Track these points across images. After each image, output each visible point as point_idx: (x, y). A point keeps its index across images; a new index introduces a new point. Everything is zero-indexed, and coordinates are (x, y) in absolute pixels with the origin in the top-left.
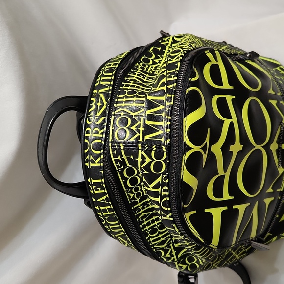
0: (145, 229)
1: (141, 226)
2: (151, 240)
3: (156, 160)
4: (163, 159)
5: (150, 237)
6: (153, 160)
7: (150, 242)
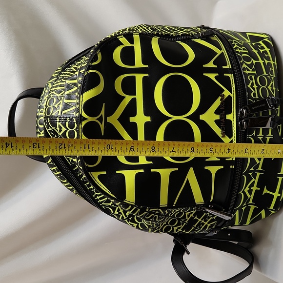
0: (90, 188)
1: (85, 185)
2: (98, 198)
3: (70, 129)
4: (75, 128)
5: (96, 195)
6: (68, 129)
7: (98, 200)
